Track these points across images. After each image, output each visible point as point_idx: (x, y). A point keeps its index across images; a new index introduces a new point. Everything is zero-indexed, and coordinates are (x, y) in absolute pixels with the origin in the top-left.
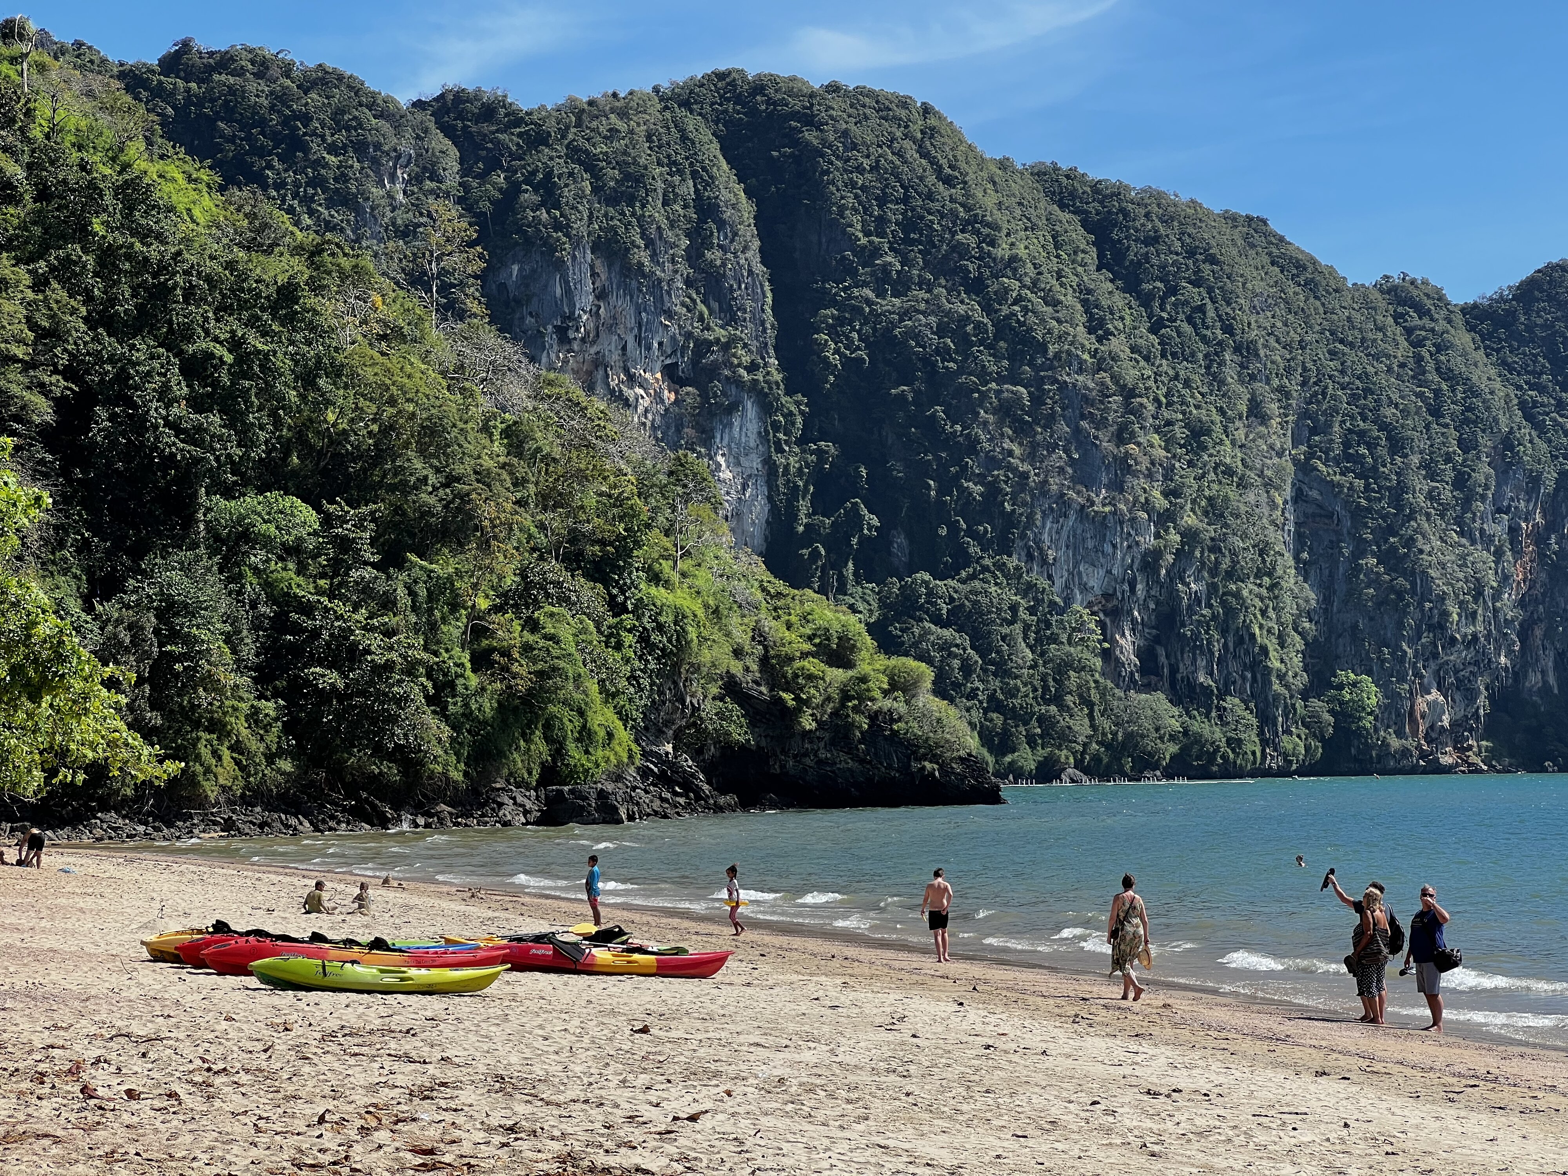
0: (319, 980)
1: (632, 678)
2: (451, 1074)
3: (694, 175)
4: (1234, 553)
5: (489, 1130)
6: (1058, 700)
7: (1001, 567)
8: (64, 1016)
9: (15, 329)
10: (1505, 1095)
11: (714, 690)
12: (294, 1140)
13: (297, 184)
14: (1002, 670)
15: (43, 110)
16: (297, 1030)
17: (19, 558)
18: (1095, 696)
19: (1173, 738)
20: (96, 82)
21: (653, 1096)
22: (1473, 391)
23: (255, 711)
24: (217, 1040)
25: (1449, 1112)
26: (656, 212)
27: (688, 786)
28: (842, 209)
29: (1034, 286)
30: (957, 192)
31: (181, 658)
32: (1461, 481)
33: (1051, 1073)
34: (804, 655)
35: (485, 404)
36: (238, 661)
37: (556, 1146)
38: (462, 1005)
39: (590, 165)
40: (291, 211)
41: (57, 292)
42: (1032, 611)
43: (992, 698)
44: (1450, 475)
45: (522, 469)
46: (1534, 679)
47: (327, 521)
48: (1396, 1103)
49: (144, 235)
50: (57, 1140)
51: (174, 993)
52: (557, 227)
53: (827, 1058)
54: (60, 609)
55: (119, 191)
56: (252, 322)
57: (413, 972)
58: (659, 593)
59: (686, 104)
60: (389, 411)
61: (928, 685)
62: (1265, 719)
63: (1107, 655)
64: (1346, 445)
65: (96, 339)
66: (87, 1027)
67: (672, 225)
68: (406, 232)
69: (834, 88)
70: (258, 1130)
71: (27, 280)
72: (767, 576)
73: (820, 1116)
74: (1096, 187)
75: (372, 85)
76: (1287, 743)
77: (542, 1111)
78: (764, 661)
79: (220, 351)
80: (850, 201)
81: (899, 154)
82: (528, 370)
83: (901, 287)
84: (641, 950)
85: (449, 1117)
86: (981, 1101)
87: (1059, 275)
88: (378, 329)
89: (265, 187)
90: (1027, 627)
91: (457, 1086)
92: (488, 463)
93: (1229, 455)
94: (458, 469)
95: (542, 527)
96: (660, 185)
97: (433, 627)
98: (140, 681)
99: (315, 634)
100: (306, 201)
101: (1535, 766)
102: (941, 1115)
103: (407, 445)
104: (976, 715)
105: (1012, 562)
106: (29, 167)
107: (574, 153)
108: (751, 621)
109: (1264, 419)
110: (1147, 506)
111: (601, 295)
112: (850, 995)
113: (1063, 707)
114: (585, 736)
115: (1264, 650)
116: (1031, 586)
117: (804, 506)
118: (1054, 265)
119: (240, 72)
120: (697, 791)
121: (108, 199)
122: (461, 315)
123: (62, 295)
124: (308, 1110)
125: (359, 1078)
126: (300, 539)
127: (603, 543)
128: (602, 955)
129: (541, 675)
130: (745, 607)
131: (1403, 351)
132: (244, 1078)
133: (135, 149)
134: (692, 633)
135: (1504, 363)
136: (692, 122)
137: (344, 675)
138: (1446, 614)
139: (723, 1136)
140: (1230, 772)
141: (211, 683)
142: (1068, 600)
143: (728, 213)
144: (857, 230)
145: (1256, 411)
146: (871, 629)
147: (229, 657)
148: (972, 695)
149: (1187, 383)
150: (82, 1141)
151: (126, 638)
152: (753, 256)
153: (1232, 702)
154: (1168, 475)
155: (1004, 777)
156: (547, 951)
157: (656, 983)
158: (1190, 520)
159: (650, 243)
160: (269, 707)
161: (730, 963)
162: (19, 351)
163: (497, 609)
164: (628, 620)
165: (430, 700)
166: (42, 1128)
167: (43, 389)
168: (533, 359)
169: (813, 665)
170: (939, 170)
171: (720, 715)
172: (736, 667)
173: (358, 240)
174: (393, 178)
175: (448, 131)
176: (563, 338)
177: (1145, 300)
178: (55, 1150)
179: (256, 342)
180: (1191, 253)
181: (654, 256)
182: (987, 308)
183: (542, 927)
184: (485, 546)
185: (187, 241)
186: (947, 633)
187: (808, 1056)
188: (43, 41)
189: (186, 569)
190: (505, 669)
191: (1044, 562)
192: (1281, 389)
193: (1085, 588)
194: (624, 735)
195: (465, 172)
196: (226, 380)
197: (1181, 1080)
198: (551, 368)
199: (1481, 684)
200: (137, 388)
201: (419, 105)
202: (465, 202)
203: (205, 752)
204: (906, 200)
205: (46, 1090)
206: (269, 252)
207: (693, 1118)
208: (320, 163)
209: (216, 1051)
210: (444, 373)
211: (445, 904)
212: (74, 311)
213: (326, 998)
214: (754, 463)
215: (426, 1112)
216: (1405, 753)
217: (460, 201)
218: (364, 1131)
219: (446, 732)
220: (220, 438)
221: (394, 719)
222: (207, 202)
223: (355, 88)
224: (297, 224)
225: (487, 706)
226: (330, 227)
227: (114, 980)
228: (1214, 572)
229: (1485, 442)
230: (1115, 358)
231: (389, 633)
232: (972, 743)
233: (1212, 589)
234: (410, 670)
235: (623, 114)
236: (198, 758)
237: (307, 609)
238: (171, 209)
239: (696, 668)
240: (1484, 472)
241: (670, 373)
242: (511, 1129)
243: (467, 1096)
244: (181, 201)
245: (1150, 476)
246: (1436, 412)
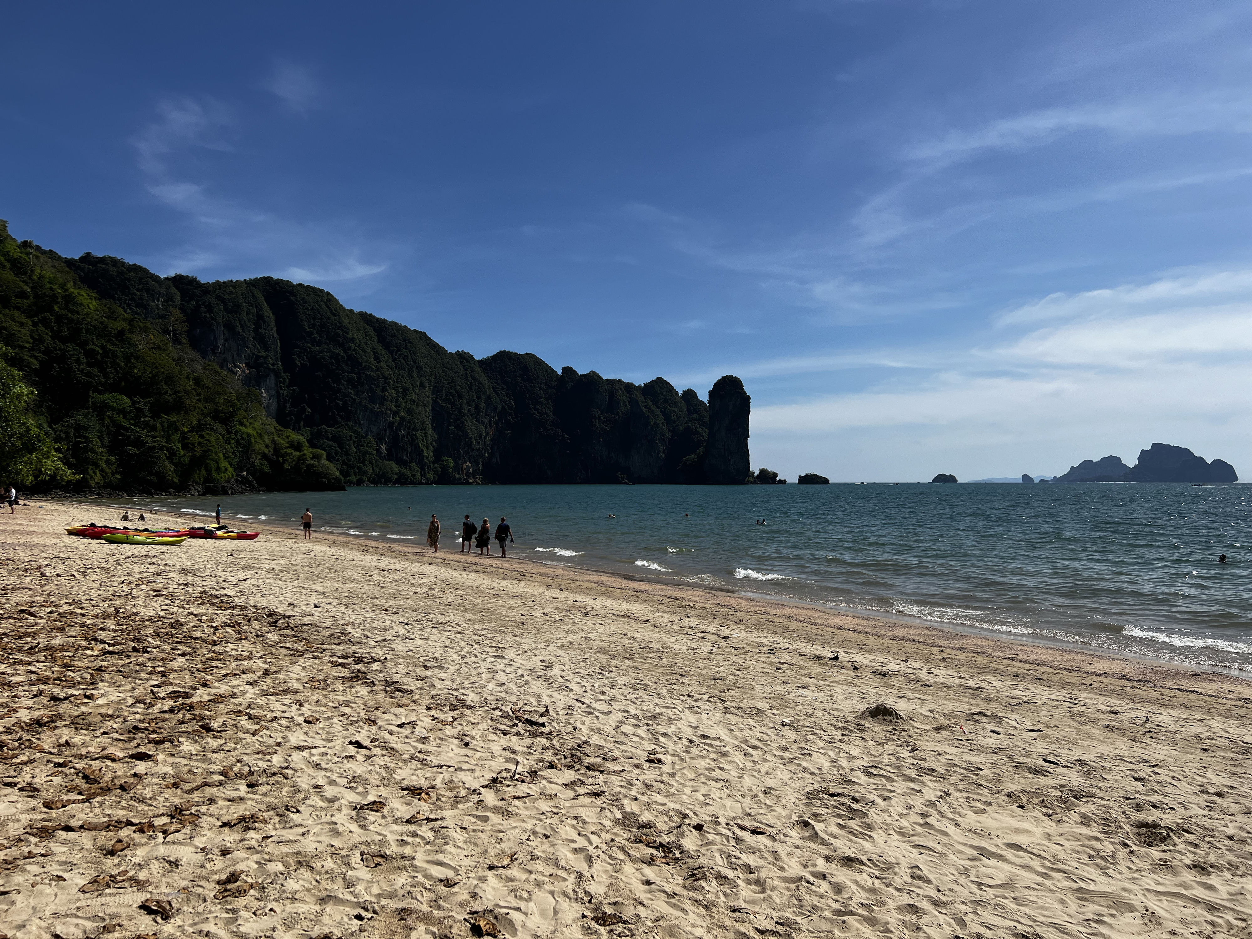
0: (126, 541)
1: (234, 453)
2: (168, 568)
3: (256, 307)
4: (415, 424)
5: (179, 584)
6: (363, 462)
7: (347, 425)
8: (36, 551)
9: (26, 338)
10: (479, 568)
11: (259, 457)
12: (113, 588)
13: (126, 300)
14: (347, 454)
15: (38, 271)
16: (117, 556)
17: (27, 410)
18: (374, 462)
19: (396, 474)
20: (56, 264)
21: (232, 574)
22: (480, 383)
23: (108, 460)
24: (89, 559)
25: (464, 573)
26: (244, 316)
27: (250, 483)
28: (302, 320)
29: (359, 346)
30: (337, 318)
31: (83, 443)
32: (477, 407)
33: (354, 566)
34: (286, 448)
35: (188, 370)
36: (102, 444)
37: (200, 589)
38: (173, 548)
39: (223, 301)
40: (123, 308)
41: (41, 328)
42: (356, 437)
43: (344, 461)
44: (474, 405)
45: (199, 390)
46: (494, 460)
47: (134, 403)
48: (450, 571)
49: (72, 312)
50: (31, 590)
51: (75, 545)
52: (212, 319)
53: (288, 563)
54: (40, 427)
55: (64, 297)
56: (109, 341)
57: (157, 538)
58: (243, 429)
59: (254, 286)
60: (155, 371)
61: (325, 456)
62: (422, 469)
63: (378, 450)
64: (446, 395)
65: (55, 343)
66: (44, 555)
67: (249, 321)
68: (163, 317)
69: (300, 285)
70: (101, 585)
71: (30, 323)
72: (276, 425)
73: (284, 579)
74: (377, 319)
75: (152, 271)
76: (428, 476)
77: (196, 579)
78: (275, 449)
79: (97, 349)
80: (304, 318)
81: (320, 306)
82: (202, 361)
83: (319, 344)
84: (232, 532)
85: (166, 581)
86: (333, 574)
87: (366, 344)
88: (151, 345)
89: (114, 299)
90: (354, 442)
91: (169, 572)
92: (188, 388)
93: (414, 397)
94: (178, 389)
95: (205, 407)
96: (245, 309)
97: (169, 436)
98: (68, 449)
99: (130, 436)
100: (129, 305)
101: (493, 483)
102: (321, 578)
103: (161, 381)
104: (339, 466)
105: (351, 423)
106: (32, 288)
107: (218, 297)
108: (271, 437)
109: (424, 388)
110: (390, 410)
111: (226, 340)
112: (296, 545)
113: (364, 464)
114: (218, 469)
115: (422, 450)
116: (356, 431)
117: (288, 405)
118: (365, 341)
119: (107, 264)
120: (253, 486)
121: (60, 300)
122: (180, 343)
123: (43, 329)
124: (119, 579)
125: (137, 570)
126: (124, 408)
127: (225, 413)
128: (219, 533)
129: (205, 451)
130: (270, 434)
131: (462, 371)
132: (98, 570)
133: (70, 285)
134: (253, 441)
135: (488, 376)
136: (256, 291)
137: (138, 449)
138: (472, 442)
139: (254, 585)
140: (412, 483)
141: (93, 451)
142: (367, 435)
143: (267, 319)
144: (306, 327)
145: (422, 385)
146: (307, 441)
147: (99, 443)
148: (338, 460)
149: (403, 376)
150: (40, 589)
151: (63, 436)
152: (274, 332)
153: (413, 464)
154: (397, 401)
155: (346, 483)
156: (202, 532)
157: (236, 541)
158: (402, 414)
159: (242, 326)
160: (113, 459)
161: (260, 536)
162: (27, 345)
163: (189, 431)
164: (233, 436)
165: (167, 458)
166: (25, 586)
167: (36, 358)
168: (203, 358)
169: (289, 451)
170: (331, 311)
171: (261, 464)
172: (266, 451)
173: (146, 318)
174: (158, 301)
175: (177, 288)
176: (214, 352)
177: (391, 352)
178: (30, 593)
179: (110, 347)
180: (404, 340)
181: (243, 330)
182: (345, 351)
183: (202, 525)
184: (186, 412)
185: (87, 314)
186: (331, 443)
187: (282, 562)
188: (38, 248)
189: (85, 416)
190: (193, 449)
191: (360, 424)
192: (429, 380)
193: (372, 432)
194: (230, 469)
195: (182, 300)
196: (99, 358)
197: (392, 567)
198: (210, 361)
199: (480, 461)
200: (69, 359)
201: (167, 279)
202: (183, 309)
203: (91, 472)
204: (321, 319)
205: (28, 574)
206: (115, 319)
207: (245, 580)
208: (134, 294)
209: (89, 562)
210: (174, 360)
211: (171, 519)
212: (47, 334)
213: (128, 546)
214: (273, 392)
215: (158, 580)
216: (460, 479)
217: (180, 309)
218: (137, 585)
219: (173, 468)
220: (97, 376)
221: (156, 463)
222: (94, 303)
223: (146, 271)
224: (125, 312)
225: (187, 460)
226: (137, 313)
227: (55, 541)
228: (409, 429)
229: (483, 397)
230: (382, 368)
231: (154, 437)
232: (337, 474)
233: (408, 433)
234: (161, 448)
235: (234, 287)
236: (88, 474)
237: (127, 429)
238: (82, 304)
239: (254, 450)
240: (483, 405)
241: (248, 365)
242: (186, 584)
243: (172, 575)
244: (85, 302)
245: (391, 401)
246: (470, 388)
